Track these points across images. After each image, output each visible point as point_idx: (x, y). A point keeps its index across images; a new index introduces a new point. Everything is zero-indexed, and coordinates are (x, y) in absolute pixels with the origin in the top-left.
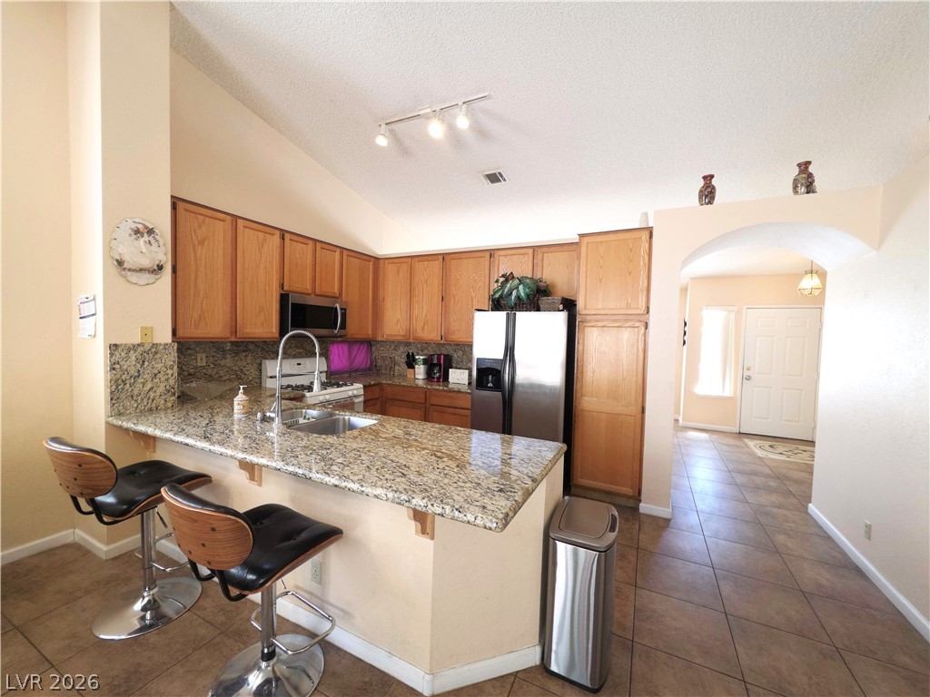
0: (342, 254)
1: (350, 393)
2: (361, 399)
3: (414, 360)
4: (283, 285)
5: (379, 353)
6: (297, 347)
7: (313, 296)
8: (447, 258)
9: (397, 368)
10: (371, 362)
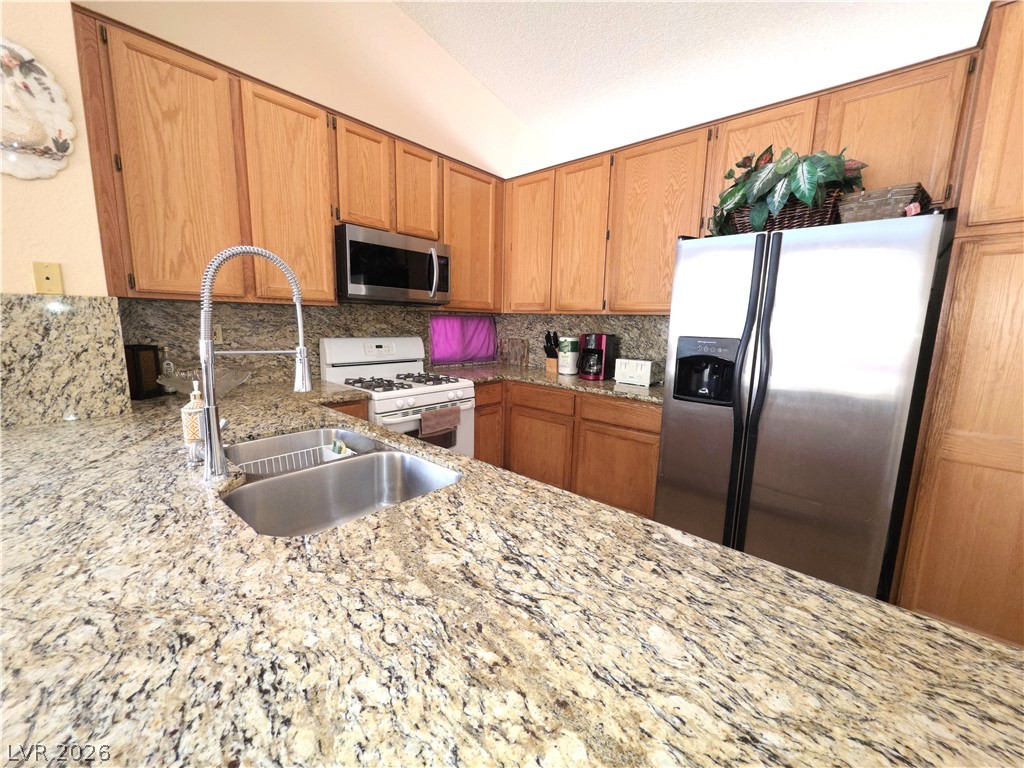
0: (440, 166)
1: (451, 395)
2: (472, 404)
3: (557, 344)
4: (338, 210)
5: (508, 333)
6: (378, 320)
7: (394, 233)
8: (619, 158)
9: (531, 356)
10: (496, 348)
